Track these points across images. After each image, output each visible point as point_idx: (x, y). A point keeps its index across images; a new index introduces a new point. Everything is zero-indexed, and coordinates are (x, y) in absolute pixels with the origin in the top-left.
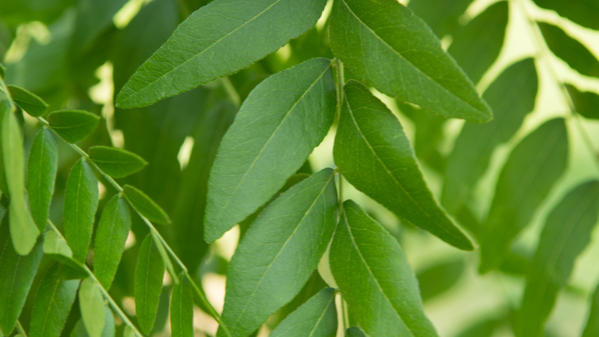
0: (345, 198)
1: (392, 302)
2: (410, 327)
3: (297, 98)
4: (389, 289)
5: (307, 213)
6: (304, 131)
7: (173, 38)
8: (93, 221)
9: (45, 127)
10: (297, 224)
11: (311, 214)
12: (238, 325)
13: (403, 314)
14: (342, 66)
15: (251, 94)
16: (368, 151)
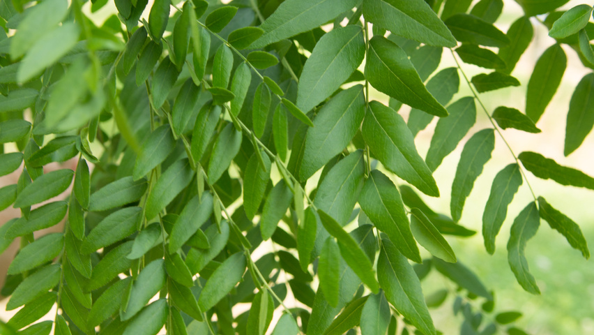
0: (370, 100)
1: (400, 149)
2: (409, 162)
3: (345, 43)
4: (398, 142)
5: (350, 106)
6: (349, 60)
7: (277, 11)
8: (229, 75)
9: (203, 28)
10: (344, 111)
11: (351, 107)
12: (312, 164)
13: (406, 155)
14: (370, 26)
15: (321, 39)
16: (386, 69)
